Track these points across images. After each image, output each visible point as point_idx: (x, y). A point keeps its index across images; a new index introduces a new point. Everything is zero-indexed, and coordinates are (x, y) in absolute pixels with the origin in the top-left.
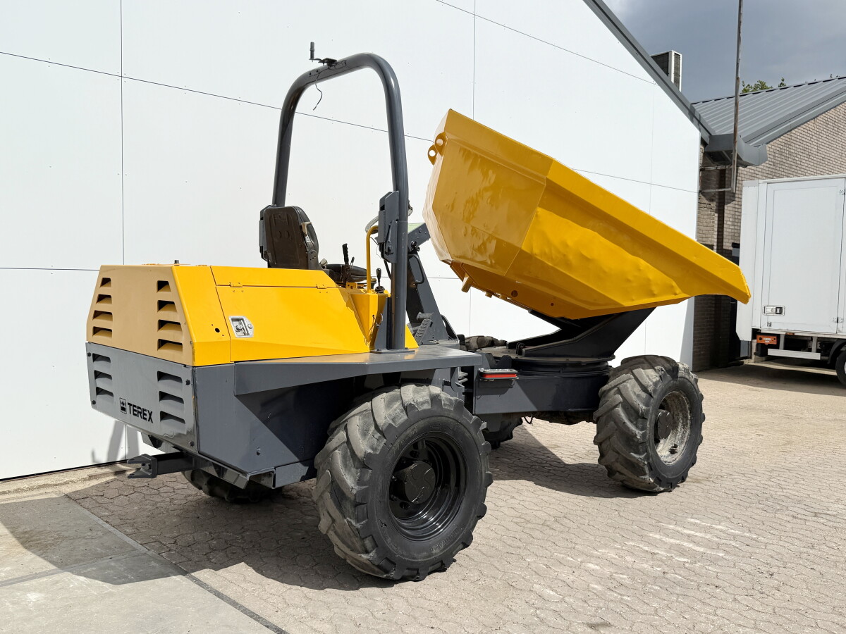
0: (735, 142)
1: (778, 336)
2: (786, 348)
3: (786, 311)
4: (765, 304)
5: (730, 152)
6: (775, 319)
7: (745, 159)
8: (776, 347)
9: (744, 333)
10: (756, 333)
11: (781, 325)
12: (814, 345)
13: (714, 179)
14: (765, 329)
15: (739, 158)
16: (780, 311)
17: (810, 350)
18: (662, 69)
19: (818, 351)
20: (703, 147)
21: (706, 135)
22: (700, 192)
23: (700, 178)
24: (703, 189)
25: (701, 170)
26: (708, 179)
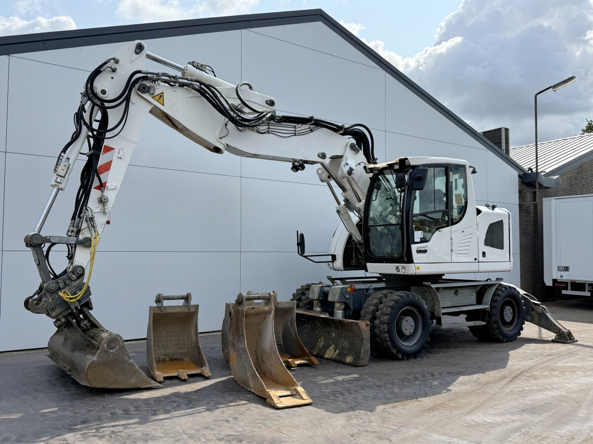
0: (537, 177)
1: (567, 283)
2: (572, 290)
3: (570, 269)
4: (559, 265)
5: (535, 182)
6: (564, 273)
7: (545, 185)
8: (566, 289)
9: (548, 282)
10: (555, 281)
11: (567, 277)
12: (587, 289)
13: (529, 197)
14: (559, 278)
15: (540, 184)
16: (566, 269)
17: (585, 291)
19: (589, 291)
20: (520, 180)
21: (522, 173)
22: (519, 205)
23: (519, 196)
24: (522, 202)
25: (520, 192)
26: (525, 197)
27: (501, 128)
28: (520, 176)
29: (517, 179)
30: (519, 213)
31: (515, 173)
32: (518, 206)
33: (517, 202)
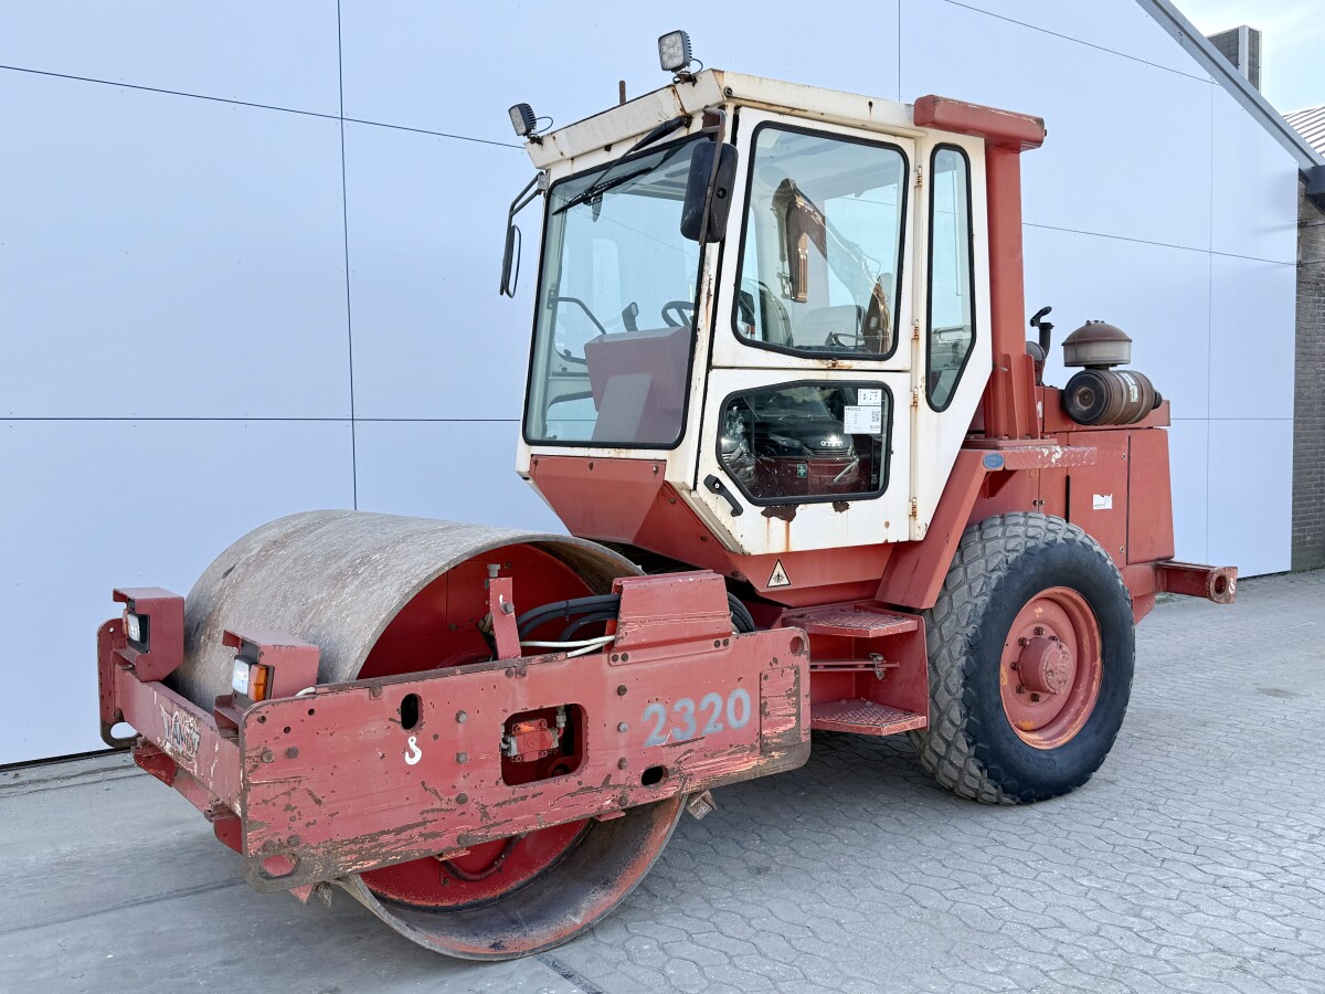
18: (1228, 57)
20: (1303, 186)
21: (1308, 165)
22: (1299, 265)
23: (1299, 238)
24: (1304, 257)
25: (1302, 225)
26: (1312, 242)
27: (1237, 30)
28: (1302, 175)
29: (1294, 186)
30: (1298, 291)
31: (1291, 165)
32: (1293, 270)
33: (1292, 256)
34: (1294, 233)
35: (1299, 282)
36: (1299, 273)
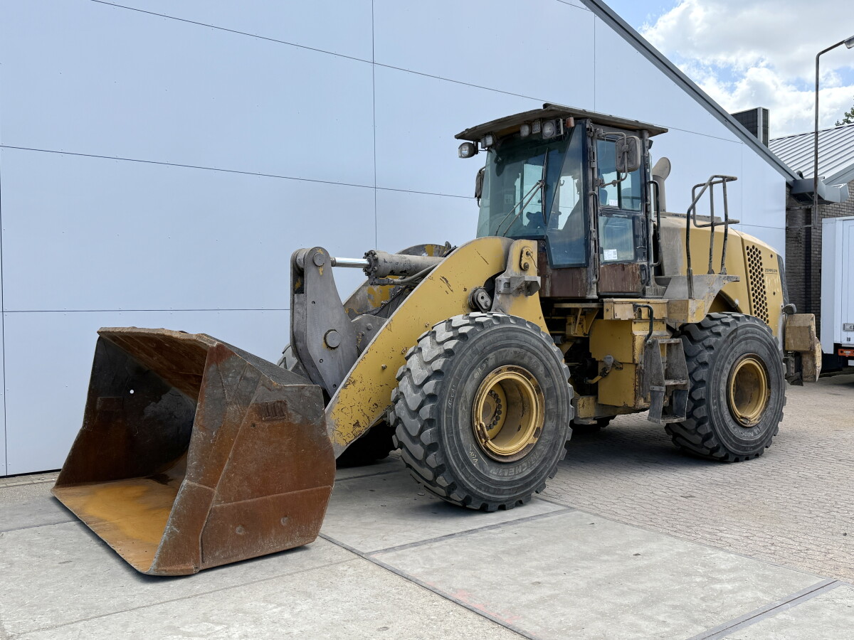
0: (816, 185)
4: (845, 322)
5: (813, 193)
6: (852, 335)
7: (826, 199)
10: (837, 346)
14: (844, 342)
15: (820, 197)
18: (751, 131)
20: (788, 190)
21: (791, 180)
22: (787, 228)
23: (787, 216)
24: (789, 225)
25: (788, 209)
26: (794, 217)
27: (756, 109)
28: (788, 185)
29: (784, 191)
30: (786, 242)
31: (782, 180)
32: (784, 231)
33: (784, 226)
34: (784, 213)
35: (787, 237)
36: (787, 233)
